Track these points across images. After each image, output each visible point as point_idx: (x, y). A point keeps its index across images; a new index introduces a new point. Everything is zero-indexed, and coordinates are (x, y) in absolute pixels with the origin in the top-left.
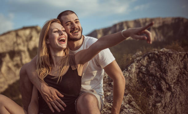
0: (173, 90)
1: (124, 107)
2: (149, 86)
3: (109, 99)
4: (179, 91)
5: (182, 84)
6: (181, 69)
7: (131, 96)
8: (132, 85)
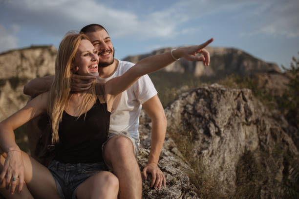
0: (223, 135)
1: (164, 154)
2: (195, 129)
3: (145, 144)
4: (230, 136)
5: (233, 128)
6: (233, 110)
7: (172, 141)
8: (174, 127)
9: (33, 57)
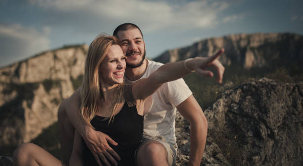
0: (277, 137)
1: (206, 161)
2: (242, 131)
3: (185, 150)
4: (286, 139)
6: (288, 107)
7: (216, 145)
8: (218, 130)
9: (66, 57)
